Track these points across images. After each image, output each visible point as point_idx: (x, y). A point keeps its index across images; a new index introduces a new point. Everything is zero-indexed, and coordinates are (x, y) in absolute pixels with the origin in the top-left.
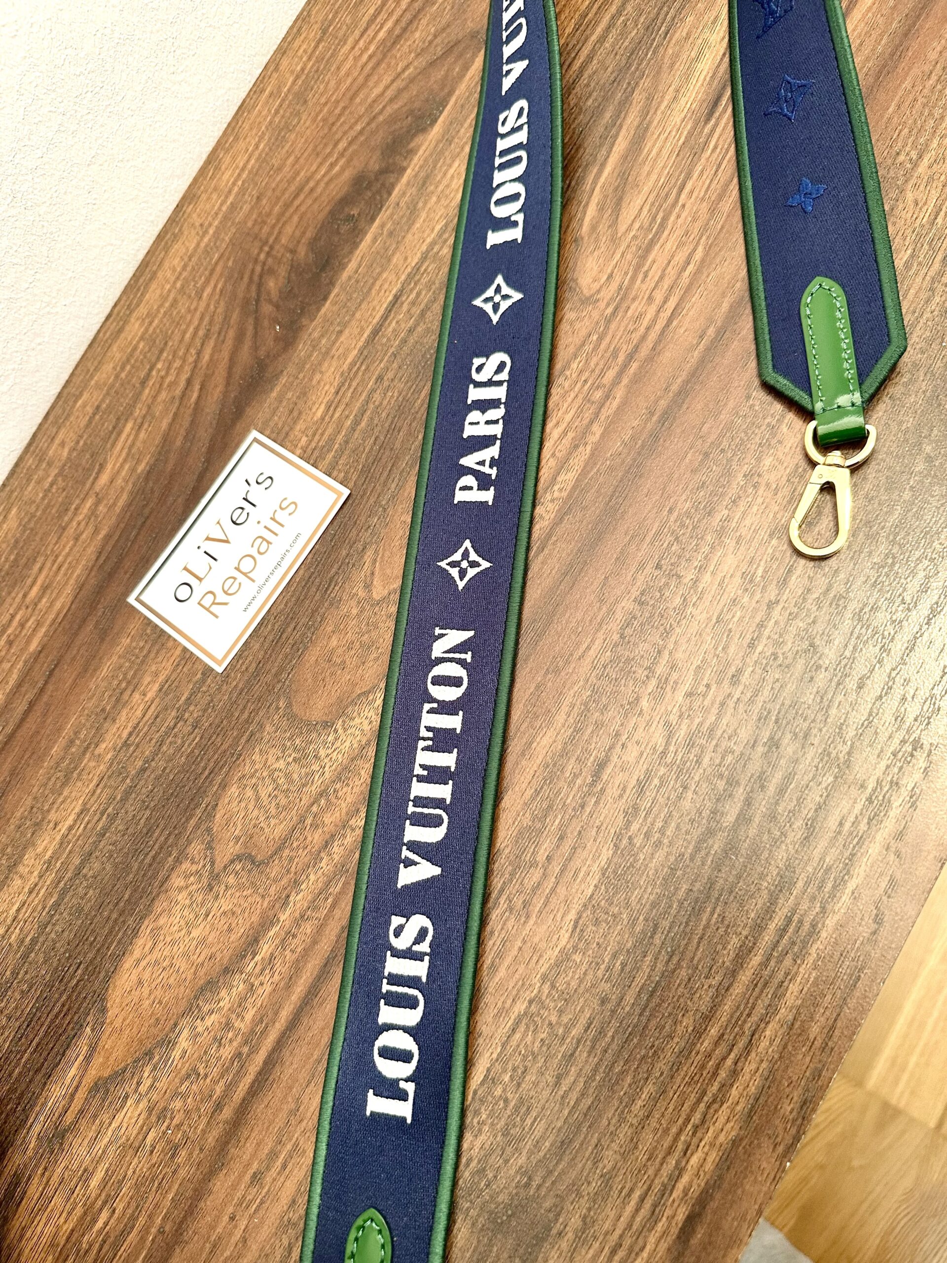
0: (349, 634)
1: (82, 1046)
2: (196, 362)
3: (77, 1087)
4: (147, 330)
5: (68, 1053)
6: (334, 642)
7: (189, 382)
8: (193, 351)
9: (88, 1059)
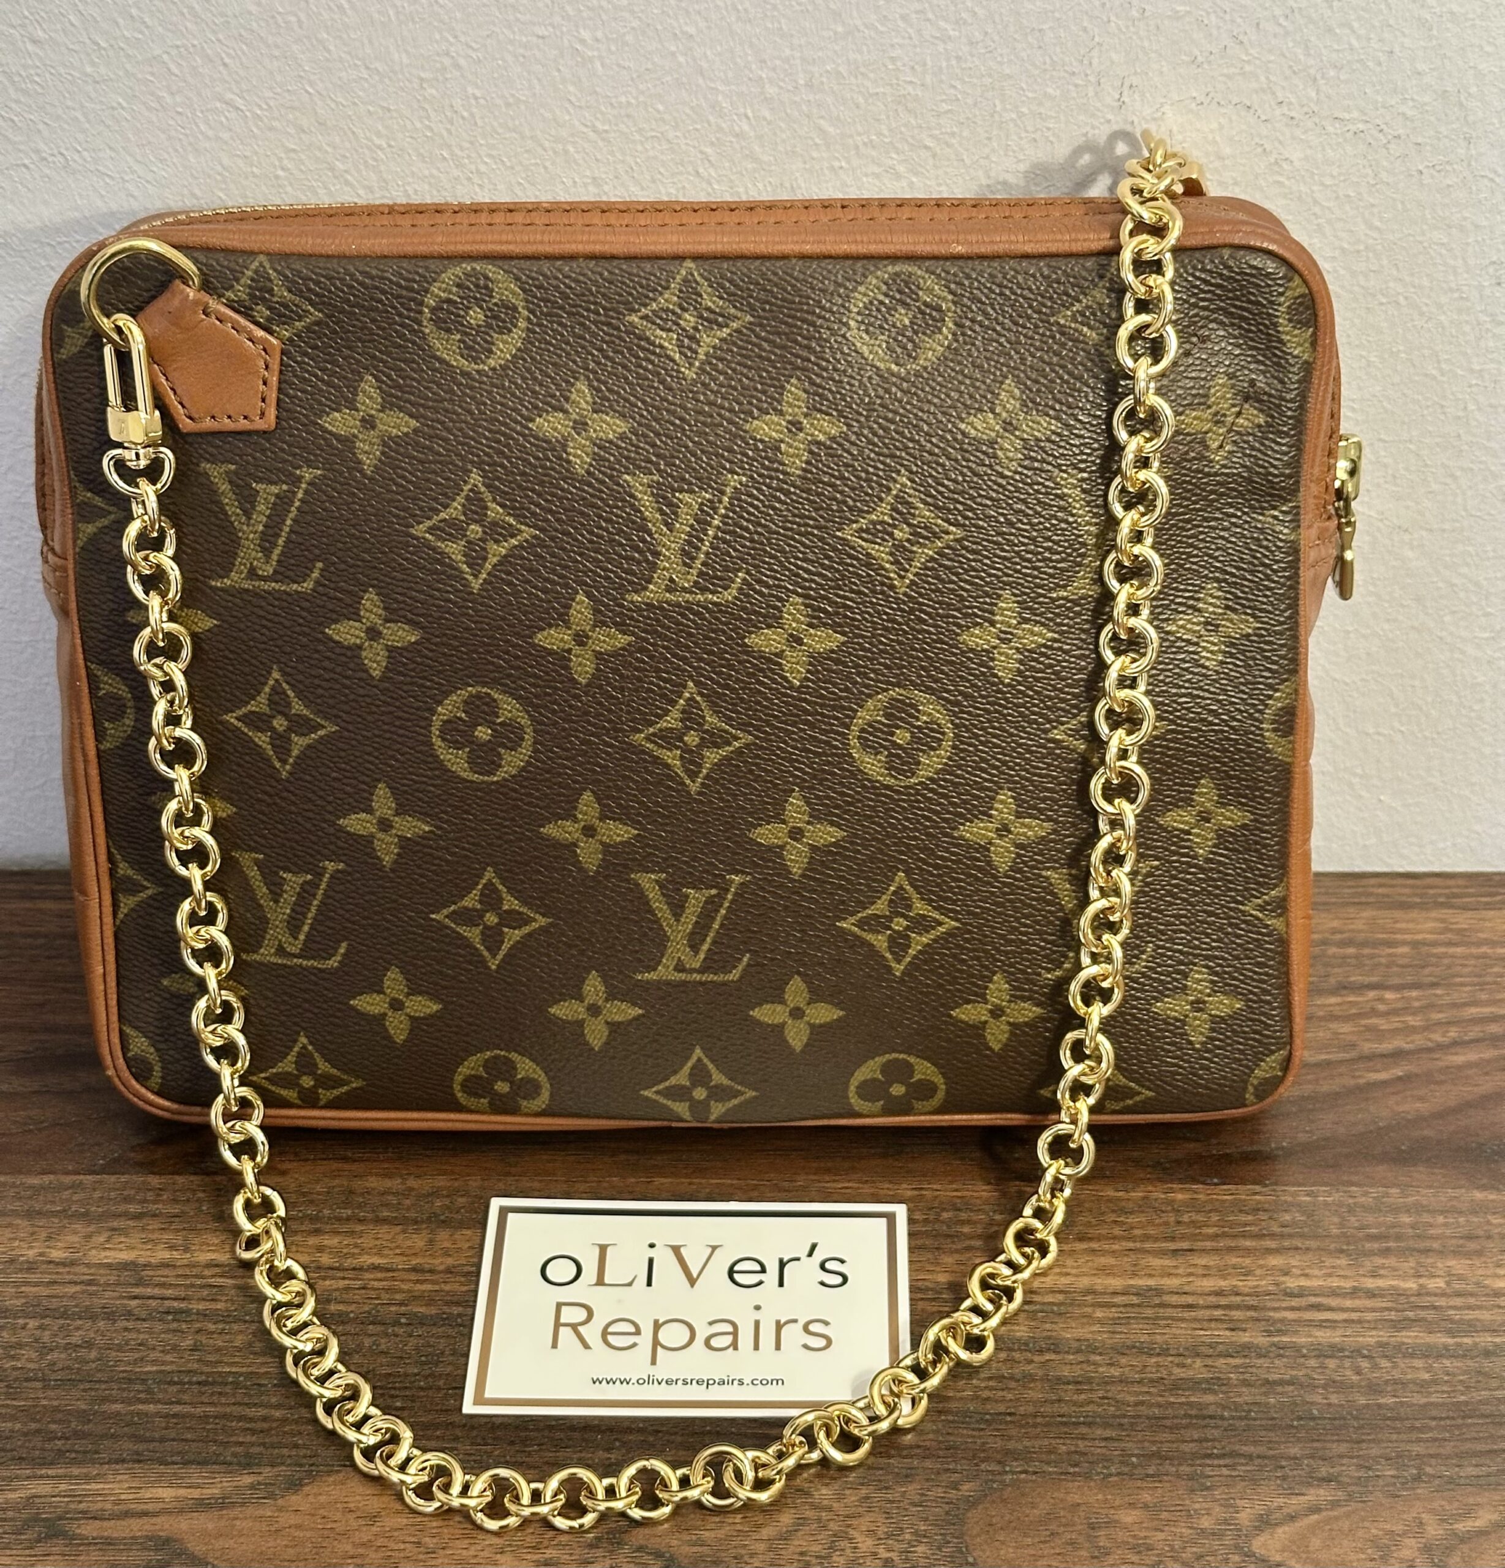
0: (1161, 1536)
1: (218, 1485)
2: (1440, 1047)
3: (145, 1514)
4: (1434, 944)
5: (193, 1469)
6: (1128, 1517)
7: (1398, 1055)
8: (1453, 1033)
9: (202, 1505)
